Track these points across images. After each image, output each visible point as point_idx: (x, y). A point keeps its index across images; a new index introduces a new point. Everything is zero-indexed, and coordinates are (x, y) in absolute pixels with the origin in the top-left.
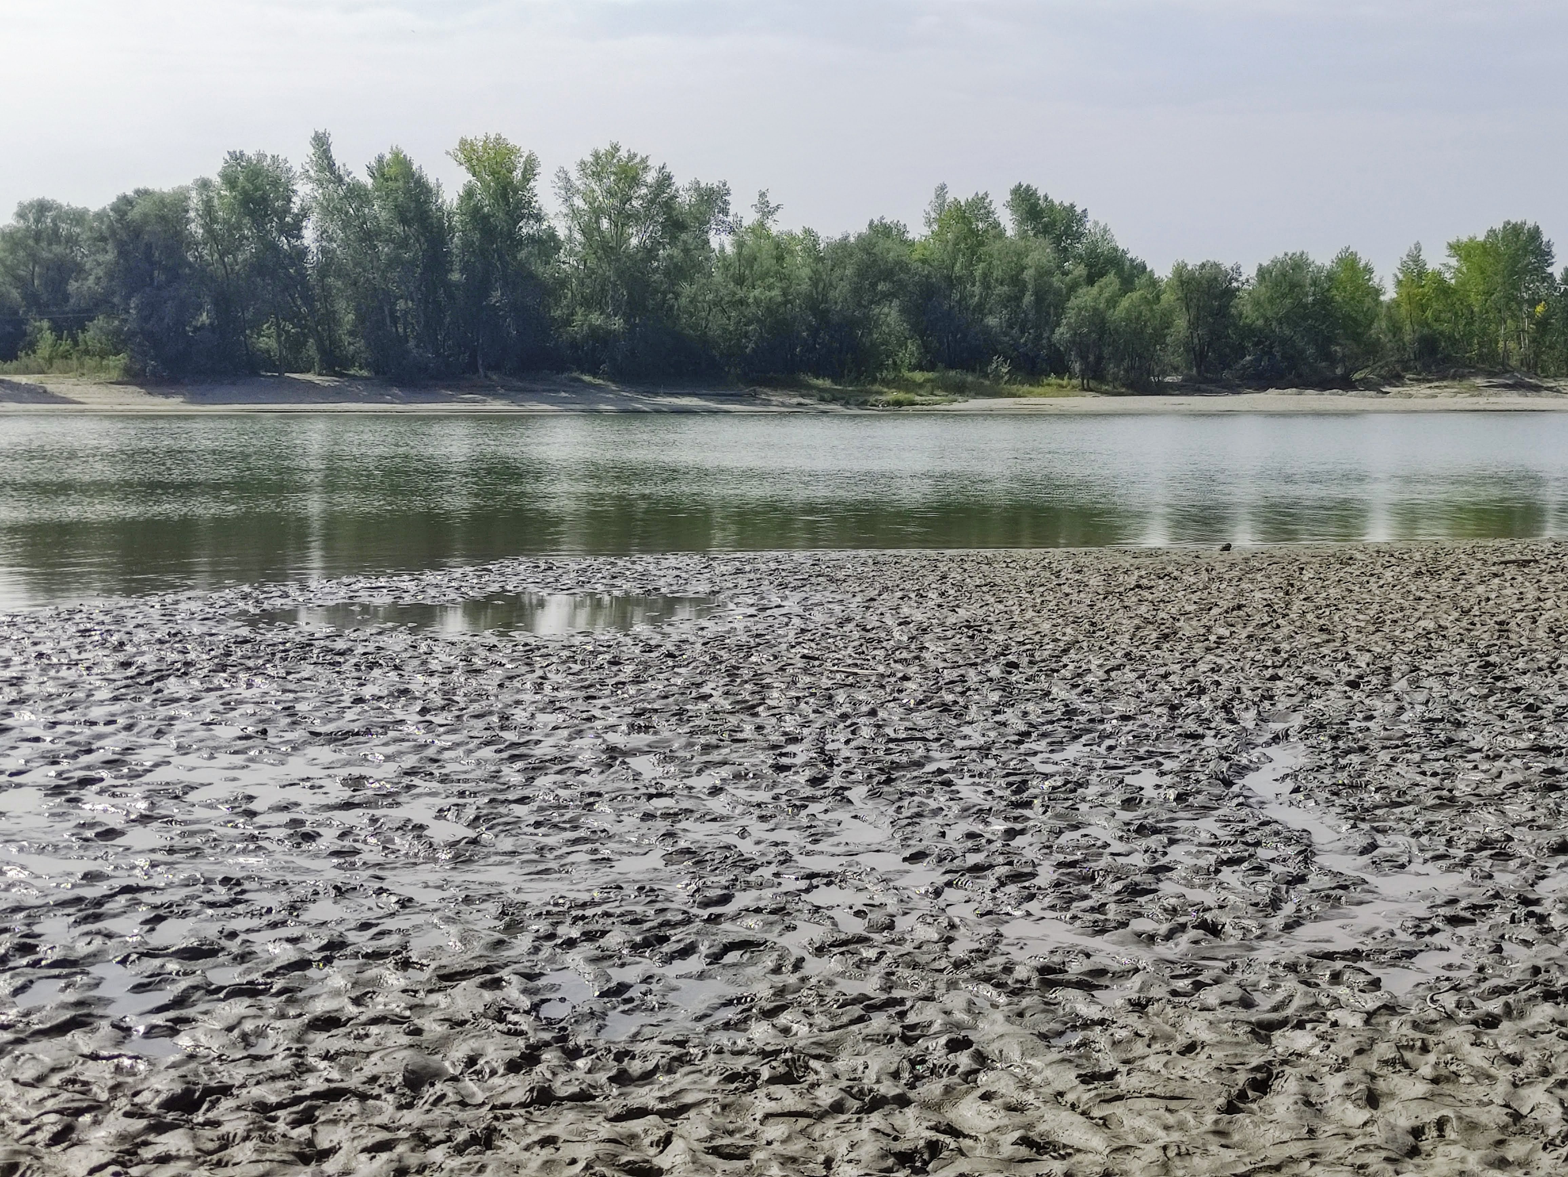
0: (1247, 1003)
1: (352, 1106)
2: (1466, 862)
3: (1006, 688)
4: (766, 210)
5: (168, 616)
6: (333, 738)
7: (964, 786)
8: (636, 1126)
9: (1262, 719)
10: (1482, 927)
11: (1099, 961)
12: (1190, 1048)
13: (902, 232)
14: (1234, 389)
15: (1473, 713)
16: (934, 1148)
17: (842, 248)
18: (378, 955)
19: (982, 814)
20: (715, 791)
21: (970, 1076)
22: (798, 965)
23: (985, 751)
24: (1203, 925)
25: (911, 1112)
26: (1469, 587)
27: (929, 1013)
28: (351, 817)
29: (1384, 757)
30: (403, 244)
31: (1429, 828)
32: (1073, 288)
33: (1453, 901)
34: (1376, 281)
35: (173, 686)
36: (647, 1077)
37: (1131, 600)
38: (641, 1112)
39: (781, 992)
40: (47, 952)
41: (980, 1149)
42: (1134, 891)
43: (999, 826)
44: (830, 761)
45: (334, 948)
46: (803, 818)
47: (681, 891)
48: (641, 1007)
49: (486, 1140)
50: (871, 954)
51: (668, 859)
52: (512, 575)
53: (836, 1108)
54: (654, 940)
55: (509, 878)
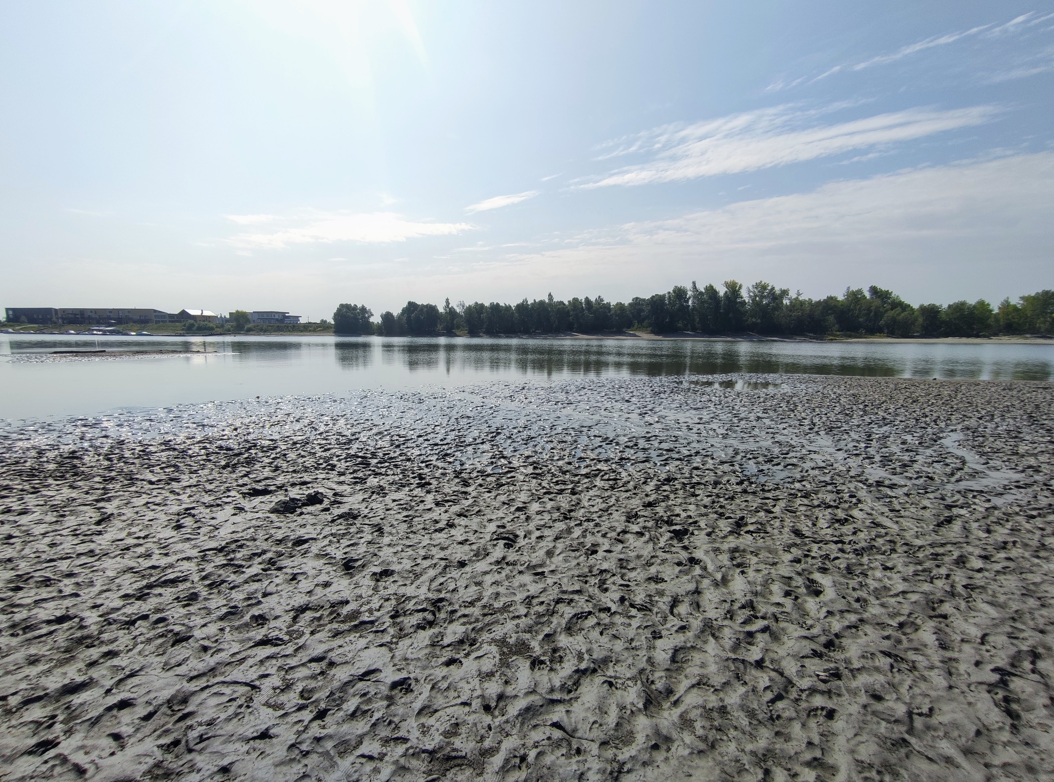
0: (943, 499)
1: (703, 487)
2: (1023, 471)
3: (865, 411)
4: (799, 294)
5: (661, 381)
6: (695, 409)
7: (852, 434)
8: (767, 501)
9: (947, 425)
10: (1030, 490)
11: (894, 482)
12: (924, 508)
13: (836, 298)
14: (937, 337)
15: (1025, 430)
16: (846, 520)
17: (819, 303)
18: (707, 456)
19: (858, 441)
20: (784, 429)
21: (856, 504)
22: (807, 471)
23: (858, 426)
24: (928, 477)
25: (839, 510)
26: (1024, 394)
27: (843, 487)
28: (699, 426)
29: (992, 439)
30: (710, 304)
31: (1009, 460)
32: (886, 311)
33: (1018, 482)
34: (991, 307)
35: (662, 395)
36: (769, 491)
37: (903, 391)
38: (768, 498)
39: (803, 477)
40: (640, 446)
41: (860, 522)
42: (905, 466)
43: (863, 445)
44: (814, 425)
45: (697, 453)
46: (807, 437)
47: (776, 450)
48: (767, 475)
49: (732, 498)
50: (827, 471)
51: (773, 443)
52: (733, 376)
53: (819, 506)
54: (770, 461)
55: (735, 443)
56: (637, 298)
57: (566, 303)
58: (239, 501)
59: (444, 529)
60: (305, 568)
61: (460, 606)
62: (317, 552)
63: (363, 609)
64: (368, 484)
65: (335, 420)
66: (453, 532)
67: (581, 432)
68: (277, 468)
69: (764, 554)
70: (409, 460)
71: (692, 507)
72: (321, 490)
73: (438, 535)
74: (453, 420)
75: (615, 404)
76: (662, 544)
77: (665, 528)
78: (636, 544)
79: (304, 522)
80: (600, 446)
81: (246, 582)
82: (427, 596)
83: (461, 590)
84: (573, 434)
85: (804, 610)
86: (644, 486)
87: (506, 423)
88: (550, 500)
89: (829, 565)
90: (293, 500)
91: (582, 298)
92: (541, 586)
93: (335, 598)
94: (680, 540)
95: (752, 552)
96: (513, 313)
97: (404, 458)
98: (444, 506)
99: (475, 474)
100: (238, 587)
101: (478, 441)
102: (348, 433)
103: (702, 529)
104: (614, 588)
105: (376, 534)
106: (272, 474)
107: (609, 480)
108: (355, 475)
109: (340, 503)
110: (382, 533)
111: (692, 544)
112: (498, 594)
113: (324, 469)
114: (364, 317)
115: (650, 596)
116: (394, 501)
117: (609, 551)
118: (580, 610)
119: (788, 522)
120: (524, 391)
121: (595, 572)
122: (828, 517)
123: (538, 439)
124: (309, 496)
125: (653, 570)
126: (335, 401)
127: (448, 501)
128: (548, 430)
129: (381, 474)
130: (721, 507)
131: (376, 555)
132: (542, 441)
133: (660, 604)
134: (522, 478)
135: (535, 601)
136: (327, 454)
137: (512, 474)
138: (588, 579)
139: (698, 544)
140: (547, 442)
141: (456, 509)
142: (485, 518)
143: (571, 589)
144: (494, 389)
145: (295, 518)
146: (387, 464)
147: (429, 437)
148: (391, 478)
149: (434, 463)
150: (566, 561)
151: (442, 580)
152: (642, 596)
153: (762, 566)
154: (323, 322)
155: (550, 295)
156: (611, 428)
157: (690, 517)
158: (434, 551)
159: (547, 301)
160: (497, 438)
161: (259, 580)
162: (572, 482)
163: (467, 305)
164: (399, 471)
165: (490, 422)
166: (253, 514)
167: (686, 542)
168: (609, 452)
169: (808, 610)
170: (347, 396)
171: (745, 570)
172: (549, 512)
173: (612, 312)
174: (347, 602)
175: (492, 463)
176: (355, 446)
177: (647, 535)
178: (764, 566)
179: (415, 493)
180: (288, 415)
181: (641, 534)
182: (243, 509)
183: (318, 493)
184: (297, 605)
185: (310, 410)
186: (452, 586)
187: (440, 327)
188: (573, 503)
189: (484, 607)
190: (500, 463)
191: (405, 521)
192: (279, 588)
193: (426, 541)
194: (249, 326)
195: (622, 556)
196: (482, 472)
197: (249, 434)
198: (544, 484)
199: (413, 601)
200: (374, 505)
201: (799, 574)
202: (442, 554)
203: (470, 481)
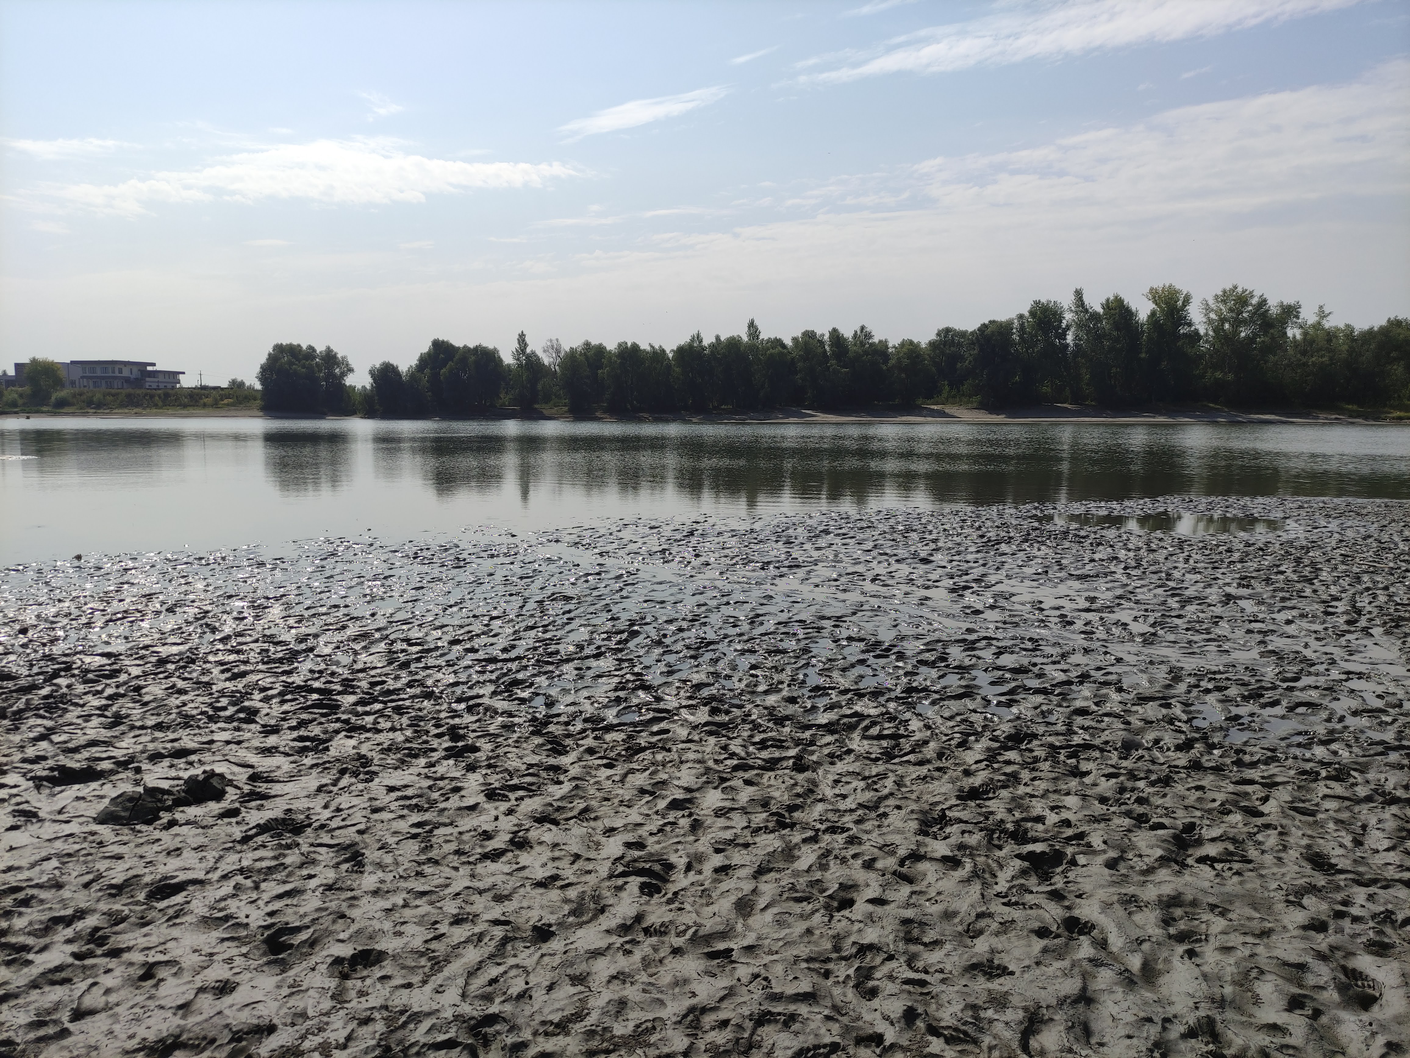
1: (1097, 754)
4: (1323, 314)
5: (1001, 515)
6: (1081, 578)
8: (1249, 788)
17: (1369, 335)
18: (1106, 683)
20: (1289, 622)
22: (1342, 719)
28: (1090, 616)
30: (1117, 340)
35: (1004, 547)
36: (1253, 765)
38: (1251, 782)
39: (1331, 732)
40: (952, 662)
44: (1359, 612)
45: (1084, 677)
46: (1343, 641)
47: (1269, 671)
48: (1249, 728)
49: (1166, 781)
50: (1388, 719)
51: (1262, 655)
52: (1170, 504)
53: (1368, 799)
54: (1255, 695)
55: (1173, 654)
56: (948, 330)
57: (788, 342)
58: (26, 796)
59: (501, 853)
60: (175, 951)
61: (535, 1034)
62: (205, 912)
63: (307, 1045)
64: (333, 752)
65: (259, 609)
66: (525, 858)
67: (819, 629)
68: (118, 720)
69: (1240, 911)
70: (428, 695)
71: (1072, 801)
72: (220, 768)
73: (491, 866)
74: (531, 605)
75: (895, 566)
76: (1002, 886)
77: (1010, 848)
78: (941, 885)
79: (176, 843)
80: (862, 662)
81: (34, 985)
82: (459, 1010)
83: (539, 995)
84: (801, 633)
85: (1334, 1041)
86: (959, 752)
87: (651, 611)
88: (748, 782)
89: (1392, 936)
90: (153, 792)
91: (823, 330)
92: (723, 982)
93: (244, 1018)
94: (1045, 877)
95: (1213, 907)
96: (669, 367)
97: (418, 691)
98: (505, 798)
99: (579, 726)
100: (16, 996)
101: (588, 651)
102: (288, 636)
103: (1095, 853)
104: (891, 987)
105: (345, 866)
106: (104, 734)
107: (880, 737)
108: (303, 732)
109: (266, 797)
110: (361, 864)
111: (1072, 887)
112: (622, 1004)
113: (230, 719)
114: (331, 375)
115: (974, 1007)
116: (391, 789)
117: (879, 902)
118: (810, 1041)
119: (1297, 838)
120: (694, 540)
121: (848, 949)
122: (1391, 825)
123: (722, 647)
124: (192, 781)
125: (981, 946)
126: (261, 564)
127: (515, 788)
128: (745, 627)
129: (363, 729)
130: (1140, 801)
131: (343, 916)
132: (730, 651)
133: (999, 1027)
134: (683, 733)
135: (709, 1020)
136: (240, 685)
137: (664, 725)
138: (831, 966)
139: (1086, 886)
140: (743, 652)
141: (533, 805)
142: (599, 825)
143: (790, 990)
144: (627, 534)
145: (157, 834)
146: (378, 706)
147: (476, 643)
148: (384, 738)
149: (486, 701)
150: (780, 923)
151: (494, 971)
152: (957, 1008)
153: (1235, 939)
154: (237, 386)
155: (752, 325)
156: (886, 621)
157: (1067, 823)
158: (480, 904)
159: (745, 338)
160: (631, 645)
161: (67, 981)
162: (798, 742)
163: (566, 347)
164: (405, 721)
165: (615, 609)
166: (57, 827)
167: (1058, 881)
168: (882, 674)
169: (1344, 1041)
170: (289, 553)
171: (1197, 946)
172: (744, 811)
173: (892, 362)
174: (271, 1029)
175: (618, 700)
176: (305, 666)
177: (968, 866)
178: (1241, 939)
179: (441, 769)
180: (149, 597)
181: (951, 862)
182: (35, 815)
183: (212, 774)
184: (152, 1036)
185: (200, 585)
186: (517, 986)
187: (505, 398)
188: (799, 790)
189: (590, 1034)
190: (635, 701)
191: (414, 836)
192: (113, 998)
193: (461, 881)
194: (63, 393)
195: (909, 913)
196: (594, 721)
197: (54, 641)
198: (735, 747)
199: (426, 1024)
200: (344, 801)
201: (1322, 957)
202: (496, 912)
203: (568, 742)
